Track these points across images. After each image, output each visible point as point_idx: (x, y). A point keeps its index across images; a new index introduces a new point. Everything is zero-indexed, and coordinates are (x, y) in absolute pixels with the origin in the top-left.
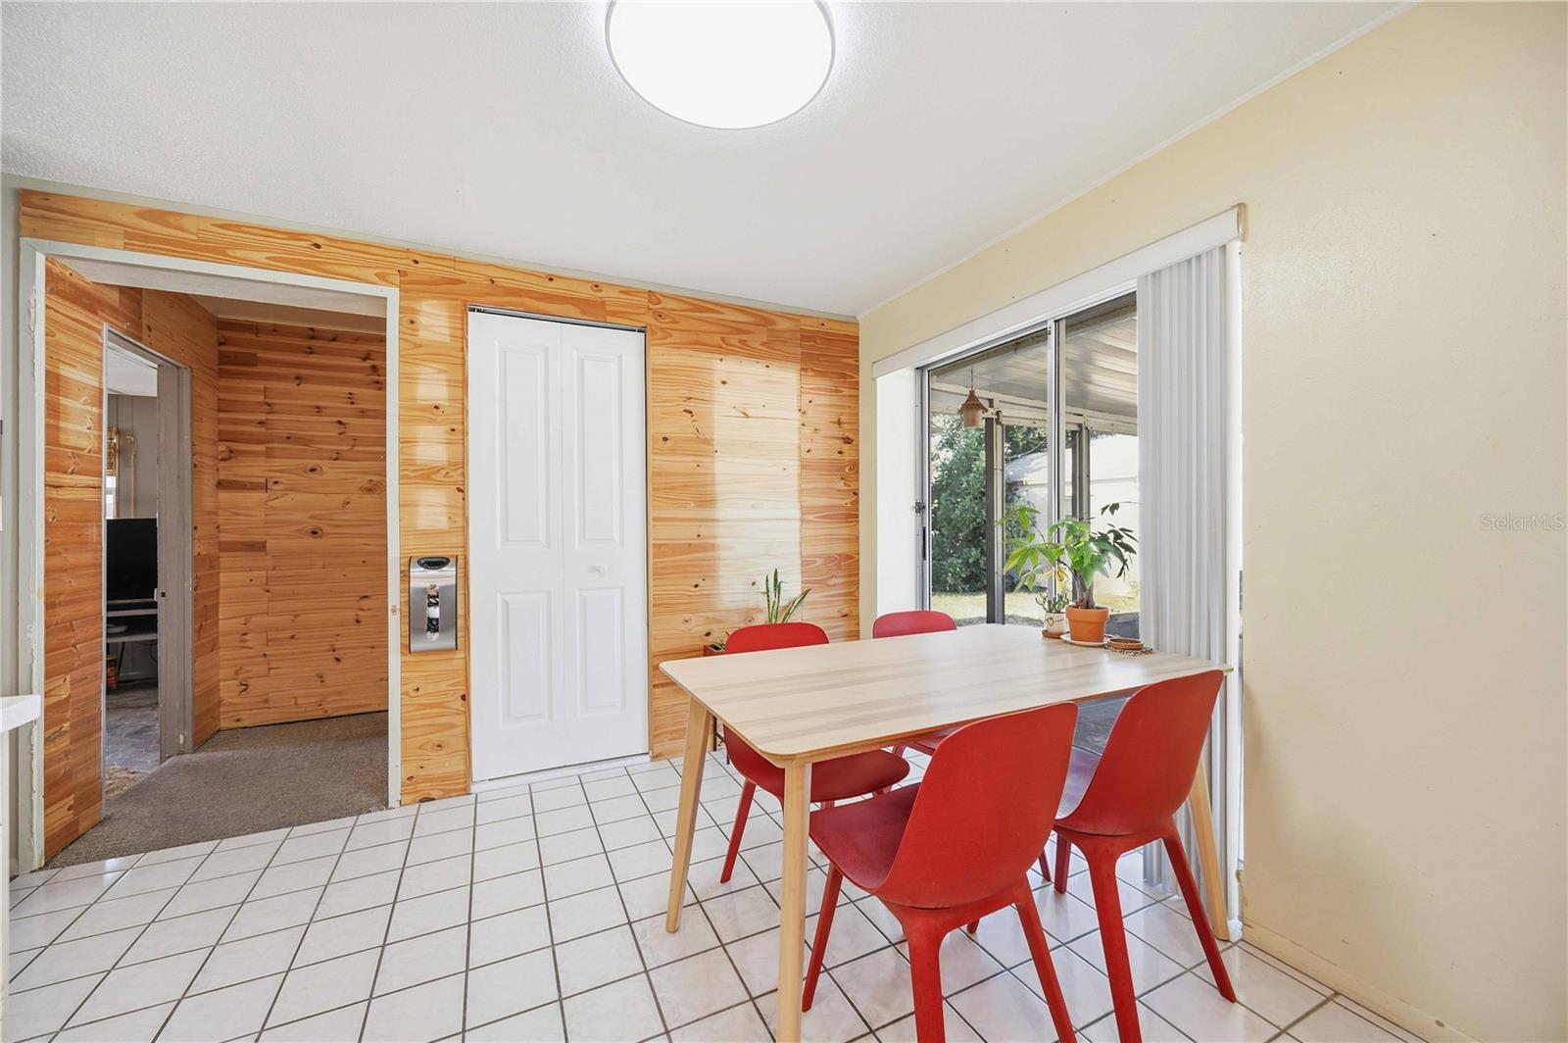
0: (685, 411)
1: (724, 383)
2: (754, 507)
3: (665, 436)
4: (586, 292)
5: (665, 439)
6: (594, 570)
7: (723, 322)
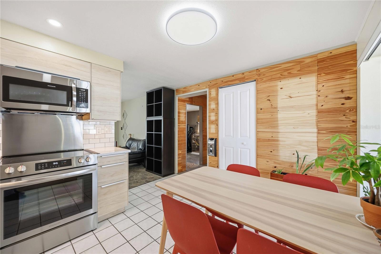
0: (267, 100)
1: (281, 88)
2: (294, 128)
3: (261, 108)
4: (241, 76)
5: (261, 109)
6: (243, 144)
7: (281, 69)
